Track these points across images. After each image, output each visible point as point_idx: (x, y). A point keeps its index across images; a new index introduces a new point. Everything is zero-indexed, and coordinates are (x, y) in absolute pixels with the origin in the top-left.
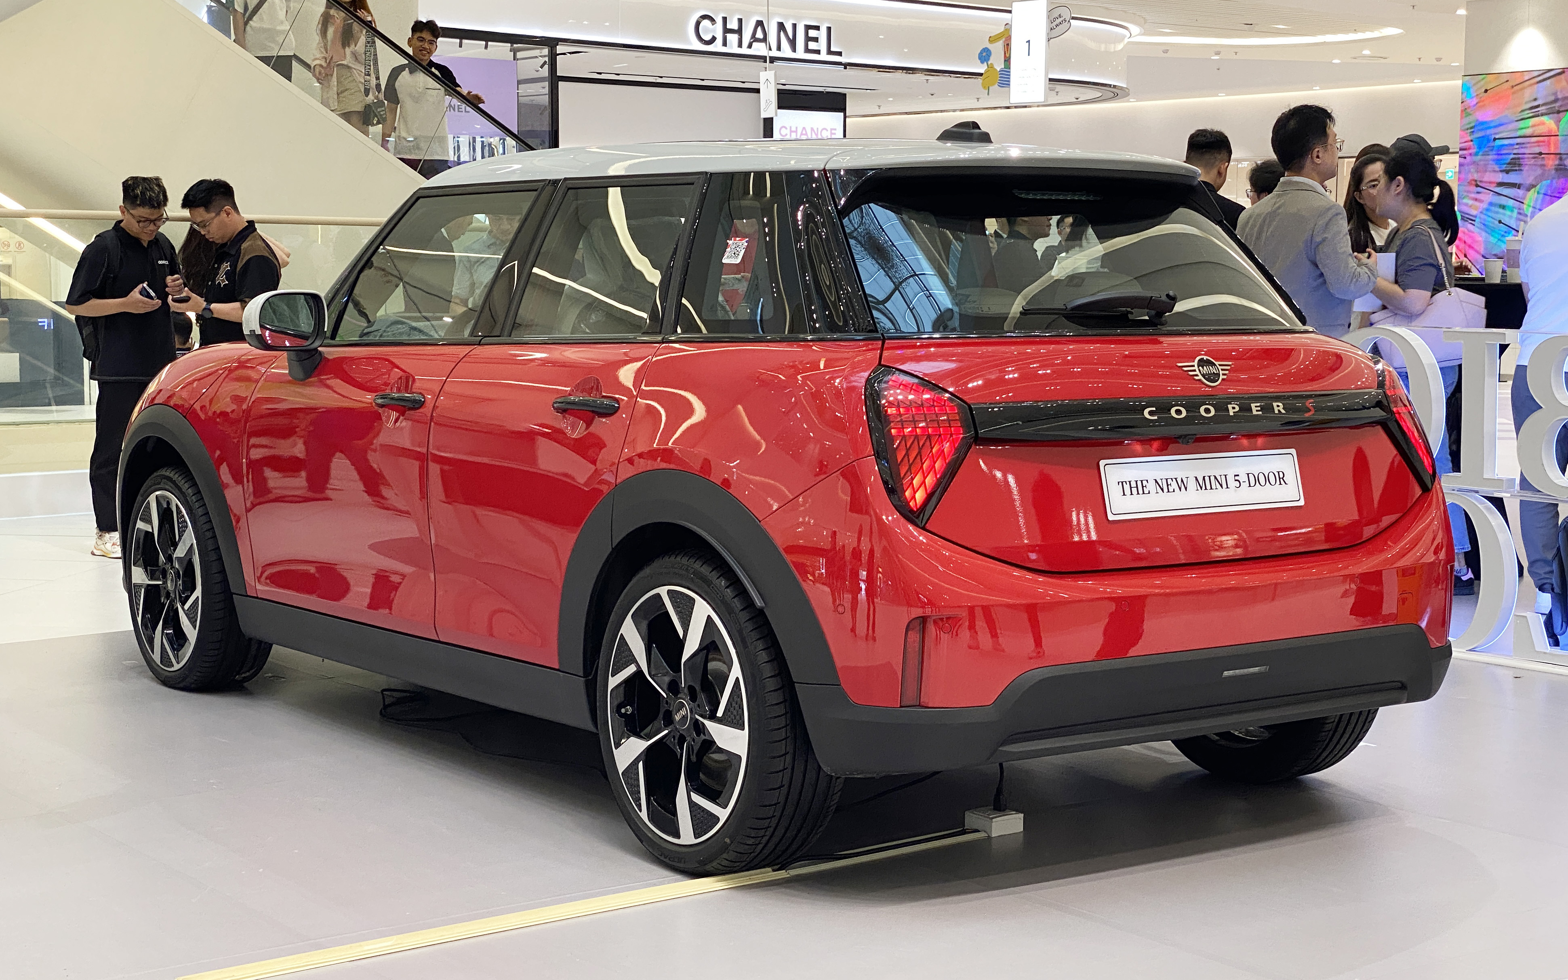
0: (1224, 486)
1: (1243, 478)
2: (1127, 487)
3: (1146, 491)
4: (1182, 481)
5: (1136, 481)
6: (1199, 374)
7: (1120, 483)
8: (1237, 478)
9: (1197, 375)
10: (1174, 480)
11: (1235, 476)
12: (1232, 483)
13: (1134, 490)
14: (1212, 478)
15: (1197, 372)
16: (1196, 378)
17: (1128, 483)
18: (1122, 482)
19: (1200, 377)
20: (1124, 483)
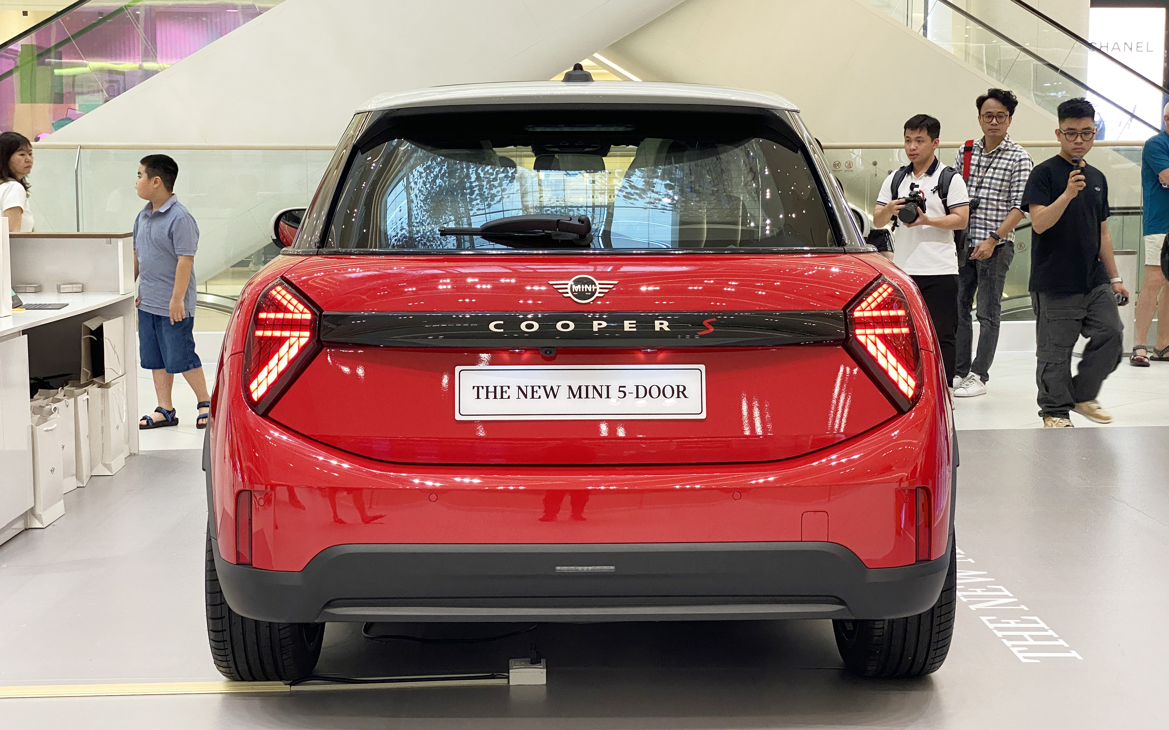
0: (604, 394)
1: (630, 389)
2: (483, 393)
3: (505, 396)
4: (552, 388)
5: (495, 387)
6: (570, 292)
7: (476, 388)
8: (621, 389)
9: (567, 293)
10: (542, 388)
11: (620, 387)
12: (614, 392)
13: (491, 395)
14: (591, 389)
15: (569, 290)
16: (565, 295)
17: (485, 388)
18: (478, 387)
19: (570, 295)
20: (480, 388)
